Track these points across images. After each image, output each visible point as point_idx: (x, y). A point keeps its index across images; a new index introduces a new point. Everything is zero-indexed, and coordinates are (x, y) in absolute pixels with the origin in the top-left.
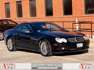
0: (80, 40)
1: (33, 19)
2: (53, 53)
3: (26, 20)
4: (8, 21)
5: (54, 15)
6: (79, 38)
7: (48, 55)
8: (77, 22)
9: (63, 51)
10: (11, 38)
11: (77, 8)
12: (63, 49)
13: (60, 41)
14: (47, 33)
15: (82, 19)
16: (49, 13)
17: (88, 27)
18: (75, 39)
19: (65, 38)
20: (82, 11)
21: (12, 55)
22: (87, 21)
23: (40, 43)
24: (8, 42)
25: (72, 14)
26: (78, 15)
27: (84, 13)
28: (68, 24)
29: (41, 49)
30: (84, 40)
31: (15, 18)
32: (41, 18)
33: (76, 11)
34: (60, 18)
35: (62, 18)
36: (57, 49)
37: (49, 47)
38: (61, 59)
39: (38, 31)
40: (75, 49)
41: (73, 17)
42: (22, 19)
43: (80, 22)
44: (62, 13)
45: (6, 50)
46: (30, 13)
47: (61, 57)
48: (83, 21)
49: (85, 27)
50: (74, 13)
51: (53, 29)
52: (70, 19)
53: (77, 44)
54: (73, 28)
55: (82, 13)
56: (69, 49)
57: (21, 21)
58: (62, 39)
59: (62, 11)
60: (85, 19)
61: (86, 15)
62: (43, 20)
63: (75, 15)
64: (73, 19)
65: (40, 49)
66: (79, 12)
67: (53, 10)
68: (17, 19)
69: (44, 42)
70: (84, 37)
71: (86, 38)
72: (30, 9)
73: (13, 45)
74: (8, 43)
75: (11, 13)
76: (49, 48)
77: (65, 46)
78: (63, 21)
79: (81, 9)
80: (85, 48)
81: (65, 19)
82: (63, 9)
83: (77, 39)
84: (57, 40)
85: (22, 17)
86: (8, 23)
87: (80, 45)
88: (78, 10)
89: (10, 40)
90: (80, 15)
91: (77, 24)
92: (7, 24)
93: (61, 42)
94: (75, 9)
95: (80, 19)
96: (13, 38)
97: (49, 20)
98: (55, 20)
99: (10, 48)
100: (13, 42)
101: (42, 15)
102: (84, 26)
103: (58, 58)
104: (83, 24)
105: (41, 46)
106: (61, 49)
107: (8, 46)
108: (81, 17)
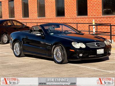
0: (101, 45)
1: (41, 19)
2: (68, 60)
3: (33, 21)
4: (14, 22)
5: (66, 15)
6: (100, 43)
7: (62, 62)
8: (94, 24)
9: (81, 58)
10: (18, 41)
11: (93, 8)
12: (81, 56)
13: (77, 46)
14: (61, 36)
15: (98, 20)
16: (60, 12)
17: (106, 30)
18: (94, 44)
19: (83, 43)
20: (99, 11)
21: (19, 61)
22: (105, 23)
23: (53, 48)
24: (15, 46)
25: (87, 15)
26: (94, 16)
27: (101, 14)
28: (83, 26)
29: (55, 55)
30: (105, 45)
31: (20, 18)
32: (51, 19)
33: (92, 11)
34: (73, 19)
35: (76, 18)
36: (74, 56)
37: (64, 53)
38: (78, 68)
39: (51, 34)
40: (95, 56)
41: (89, 18)
42: (29, 19)
43: (97, 24)
44: (75, 13)
45: (12, 56)
46: (38, 12)
47: (78, 65)
48: (100, 23)
49: (103, 30)
50: (89, 13)
51: (68, 32)
52: (84, 20)
53: (97, 50)
54: (89, 31)
55: (99, 14)
56: (88, 55)
57: (27, 22)
58: (79, 43)
59: (75, 10)
60: (103, 20)
61: (103, 16)
62: (53, 21)
63: (91, 16)
64: (88, 20)
65: (53, 55)
66: (95, 12)
67: (65, 9)
68: (23, 19)
69: (58, 47)
70: (105, 42)
71: (108, 43)
72: (38, 7)
73: (21, 50)
74: (15, 48)
75: (16, 12)
76: (64, 55)
77: (83, 52)
78: (76, 22)
79: (98, 9)
80: (106, 55)
81: (79, 20)
82: (76, 8)
83: (97, 44)
84: (73, 45)
85: (29, 17)
86: (14, 24)
87: (100, 51)
88: (94, 9)
89: (17, 44)
90: (97, 15)
91: (94, 27)
92: (12, 25)
93: (79, 48)
94: (91, 8)
95: (97, 20)
96: (21, 42)
97: (60, 21)
98: (68, 21)
99: (17, 53)
100: (21, 46)
101: (52, 16)
102: (101, 28)
103: (75, 67)
104: (100, 27)
105: (55, 52)
106: (79, 55)
107: (15, 50)
108: (98, 18)
